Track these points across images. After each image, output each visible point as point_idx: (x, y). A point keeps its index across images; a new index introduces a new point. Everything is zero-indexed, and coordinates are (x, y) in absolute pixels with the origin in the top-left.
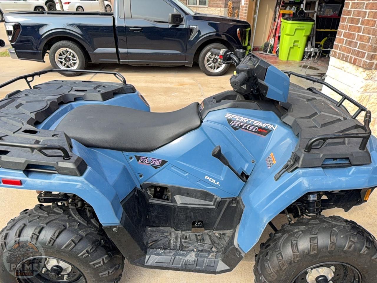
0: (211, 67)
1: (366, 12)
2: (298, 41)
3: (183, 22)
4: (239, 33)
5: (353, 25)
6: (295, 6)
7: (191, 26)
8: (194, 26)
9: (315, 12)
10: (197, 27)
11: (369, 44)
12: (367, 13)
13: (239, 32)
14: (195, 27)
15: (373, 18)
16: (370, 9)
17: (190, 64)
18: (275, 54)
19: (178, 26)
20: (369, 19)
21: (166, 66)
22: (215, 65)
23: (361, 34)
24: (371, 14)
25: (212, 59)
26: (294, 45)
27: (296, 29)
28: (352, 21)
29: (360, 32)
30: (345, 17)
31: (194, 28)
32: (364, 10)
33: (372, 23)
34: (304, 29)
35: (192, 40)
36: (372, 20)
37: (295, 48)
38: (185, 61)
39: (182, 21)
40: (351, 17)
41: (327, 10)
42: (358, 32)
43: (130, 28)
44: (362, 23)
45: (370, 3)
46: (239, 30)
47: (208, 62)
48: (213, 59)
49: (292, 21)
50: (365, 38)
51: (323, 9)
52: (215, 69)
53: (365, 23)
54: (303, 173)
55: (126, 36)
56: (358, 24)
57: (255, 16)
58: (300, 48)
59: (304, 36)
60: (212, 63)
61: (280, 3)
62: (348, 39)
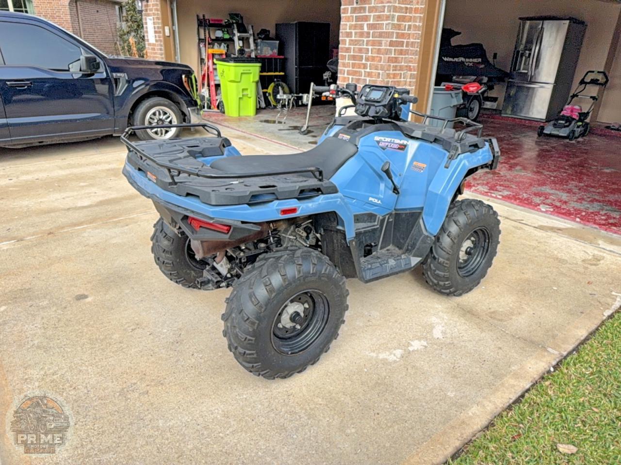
0: (157, 133)
1: (368, 49)
2: (247, 89)
3: (102, 69)
4: (186, 82)
5: (356, 62)
6: (225, 44)
8: (119, 75)
9: (252, 50)
10: (125, 76)
11: (380, 79)
12: (370, 50)
13: (185, 80)
15: (378, 54)
16: (372, 46)
18: (216, 110)
19: (93, 75)
20: (374, 55)
23: (368, 70)
24: (375, 50)
25: (156, 121)
26: (243, 95)
27: (242, 73)
28: (354, 58)
29: (367, 68)
30: (344, 54)
31: (121, 76)
32: (365, 47)
33: (378, 59)
34: (251, 73)
35: (120, 94)
36: (377, 57)
37: (245, 98)
38: (114, 127)
39: (98, 68)
40: (352, 54)
41: (265, 48)
42: (364, 68)
43: (8, 83)
44: (367, 59)
45: (370, 40)
46: (185, 77)
48: (158, 121)
49: (235, 62)
50: (373, 74)
51: (259, 47)
52: (162, 134)
53: (370, 59)
54: (464, 157)
56: (362, 61)
57: (176, 57)
58: (252, 98)
59: (253, 82)
61: (206, 40)
62: (354, 77)
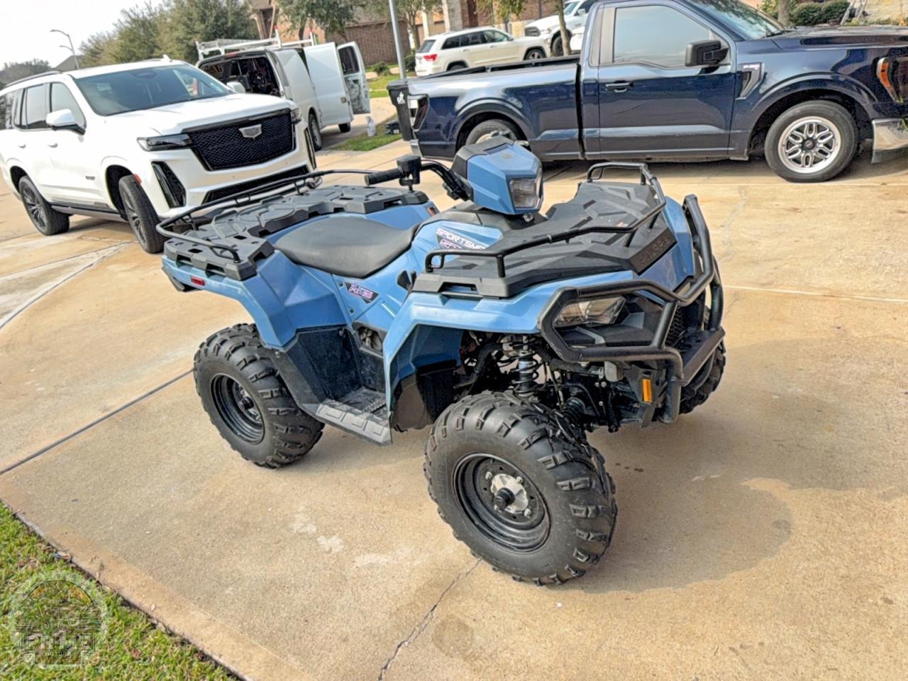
0: (797, 161)
3: (728, 59)
4: (883, 71)
7: (745, 67)
8: (751, 66)
10: (761, 68)
13: (883, 66)
14: (756, 67)
17: (742, 154)
19: (716, 68)
21: (689, 161)
22: (809, 154)
25: (801, 141)
31: (753, 69)
35: (746, 97)
38: (728, 147)
39: (724, 57)
43: (607, 85)
46: (884, 62)
47: (787, 149)
48: (804, 141)
52: (807, 164)
55: (599, 103)
60: (800, 151)
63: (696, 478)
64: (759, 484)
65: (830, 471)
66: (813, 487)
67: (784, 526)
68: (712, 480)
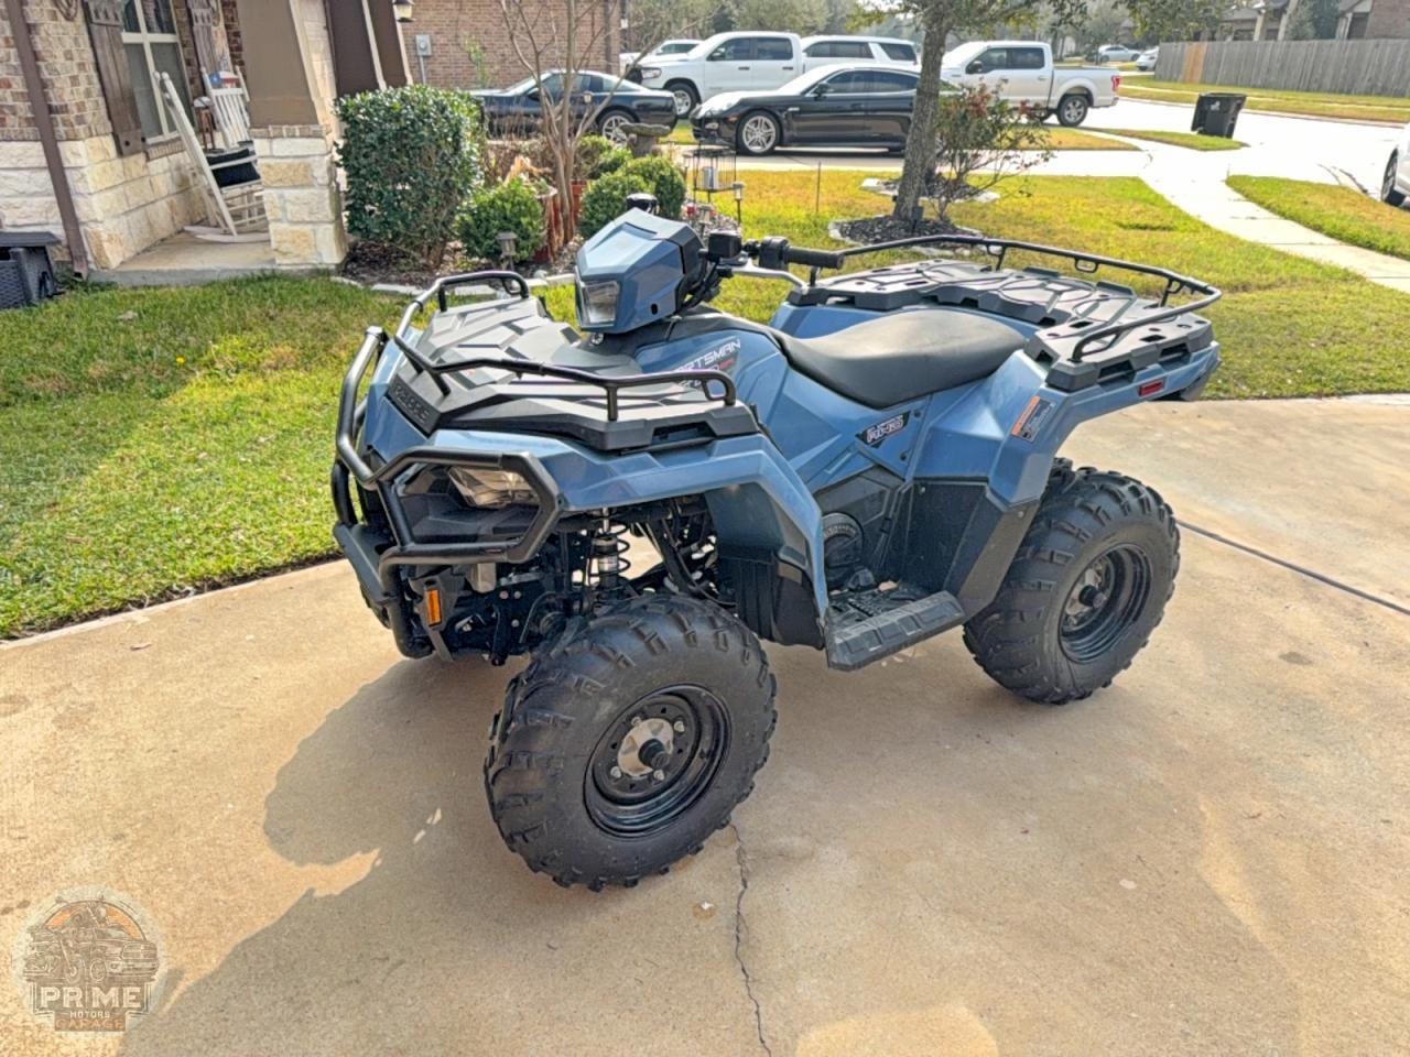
63: (438, 815)
64: (357, 867)
65: (277, 967)
66: (282, 918)
67: (277, 835)
68: (419, 829)
